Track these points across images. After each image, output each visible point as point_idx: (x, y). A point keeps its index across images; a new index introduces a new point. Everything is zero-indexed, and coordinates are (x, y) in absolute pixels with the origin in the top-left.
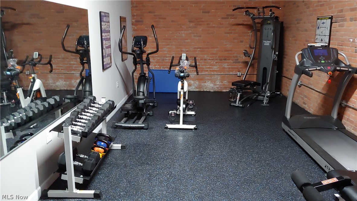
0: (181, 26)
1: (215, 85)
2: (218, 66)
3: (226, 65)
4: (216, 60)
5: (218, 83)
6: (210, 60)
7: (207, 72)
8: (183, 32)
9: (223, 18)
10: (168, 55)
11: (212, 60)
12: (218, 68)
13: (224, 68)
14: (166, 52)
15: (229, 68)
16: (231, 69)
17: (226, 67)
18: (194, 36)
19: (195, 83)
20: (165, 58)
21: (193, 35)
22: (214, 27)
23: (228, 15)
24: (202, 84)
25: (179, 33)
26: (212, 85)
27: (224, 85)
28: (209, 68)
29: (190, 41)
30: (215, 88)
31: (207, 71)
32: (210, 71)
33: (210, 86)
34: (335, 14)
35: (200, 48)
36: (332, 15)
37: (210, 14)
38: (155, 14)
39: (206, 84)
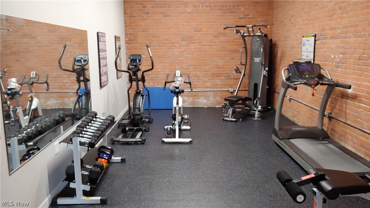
0: (174, 44)
1: (209, 101)
2: (211, 83)
3: (218, 82)
4: (209, 76)
5: (211, 99)
6: (203, 76)
7: (200, 89)
8: (176, 50)
9: (214, 37)
10: (161, 73)
11: (205, 76)
12: (211, 84)
13: (217, 85)
14: (160, 70)
15: (222, 84)
16: (223, 86)
17: (219, 83)
18: (187, 54)
19: (189, 99)
20: (159, 76)
21: (185, 53)
22: (206, 45)
23: (219, 34)
24: (196, 100)
25: (172, 51)
26: (205, 101)
27: (217, 101)
28: (202, 84)
29: (183, 59)
30: (208, 104)
31: (201, 87)
32: (204, 87)
33: (203, 102)
34: (317, 33)
35: (193, 65)
36: (315, 33)
37: (201, 32)
38: (148, 33)
39: (199, 100)
